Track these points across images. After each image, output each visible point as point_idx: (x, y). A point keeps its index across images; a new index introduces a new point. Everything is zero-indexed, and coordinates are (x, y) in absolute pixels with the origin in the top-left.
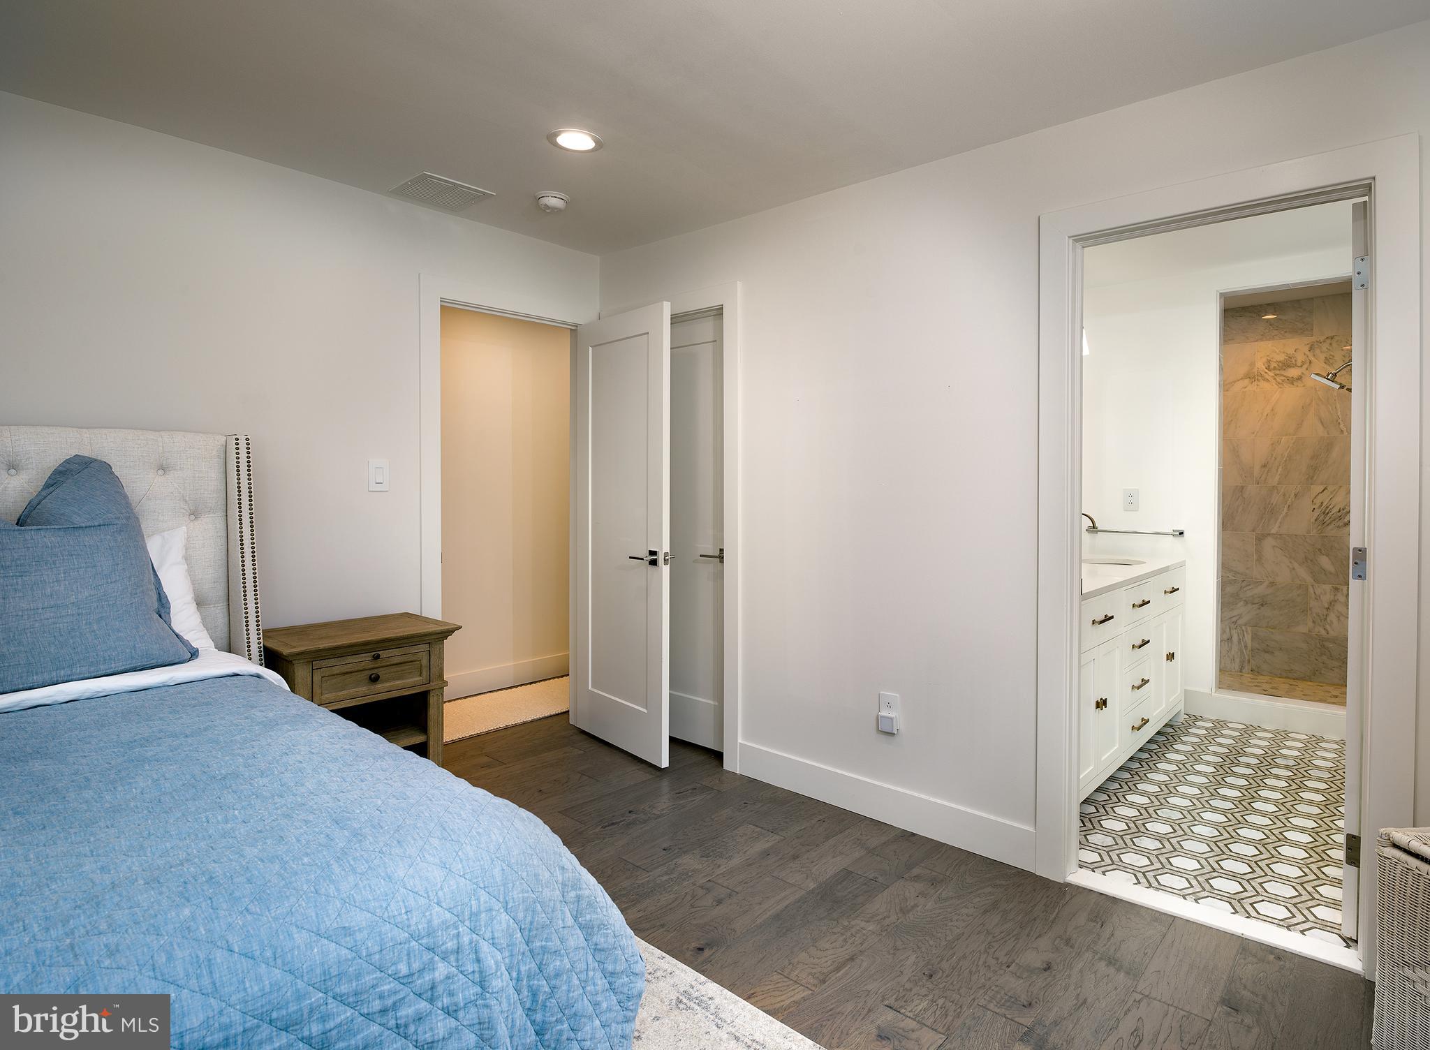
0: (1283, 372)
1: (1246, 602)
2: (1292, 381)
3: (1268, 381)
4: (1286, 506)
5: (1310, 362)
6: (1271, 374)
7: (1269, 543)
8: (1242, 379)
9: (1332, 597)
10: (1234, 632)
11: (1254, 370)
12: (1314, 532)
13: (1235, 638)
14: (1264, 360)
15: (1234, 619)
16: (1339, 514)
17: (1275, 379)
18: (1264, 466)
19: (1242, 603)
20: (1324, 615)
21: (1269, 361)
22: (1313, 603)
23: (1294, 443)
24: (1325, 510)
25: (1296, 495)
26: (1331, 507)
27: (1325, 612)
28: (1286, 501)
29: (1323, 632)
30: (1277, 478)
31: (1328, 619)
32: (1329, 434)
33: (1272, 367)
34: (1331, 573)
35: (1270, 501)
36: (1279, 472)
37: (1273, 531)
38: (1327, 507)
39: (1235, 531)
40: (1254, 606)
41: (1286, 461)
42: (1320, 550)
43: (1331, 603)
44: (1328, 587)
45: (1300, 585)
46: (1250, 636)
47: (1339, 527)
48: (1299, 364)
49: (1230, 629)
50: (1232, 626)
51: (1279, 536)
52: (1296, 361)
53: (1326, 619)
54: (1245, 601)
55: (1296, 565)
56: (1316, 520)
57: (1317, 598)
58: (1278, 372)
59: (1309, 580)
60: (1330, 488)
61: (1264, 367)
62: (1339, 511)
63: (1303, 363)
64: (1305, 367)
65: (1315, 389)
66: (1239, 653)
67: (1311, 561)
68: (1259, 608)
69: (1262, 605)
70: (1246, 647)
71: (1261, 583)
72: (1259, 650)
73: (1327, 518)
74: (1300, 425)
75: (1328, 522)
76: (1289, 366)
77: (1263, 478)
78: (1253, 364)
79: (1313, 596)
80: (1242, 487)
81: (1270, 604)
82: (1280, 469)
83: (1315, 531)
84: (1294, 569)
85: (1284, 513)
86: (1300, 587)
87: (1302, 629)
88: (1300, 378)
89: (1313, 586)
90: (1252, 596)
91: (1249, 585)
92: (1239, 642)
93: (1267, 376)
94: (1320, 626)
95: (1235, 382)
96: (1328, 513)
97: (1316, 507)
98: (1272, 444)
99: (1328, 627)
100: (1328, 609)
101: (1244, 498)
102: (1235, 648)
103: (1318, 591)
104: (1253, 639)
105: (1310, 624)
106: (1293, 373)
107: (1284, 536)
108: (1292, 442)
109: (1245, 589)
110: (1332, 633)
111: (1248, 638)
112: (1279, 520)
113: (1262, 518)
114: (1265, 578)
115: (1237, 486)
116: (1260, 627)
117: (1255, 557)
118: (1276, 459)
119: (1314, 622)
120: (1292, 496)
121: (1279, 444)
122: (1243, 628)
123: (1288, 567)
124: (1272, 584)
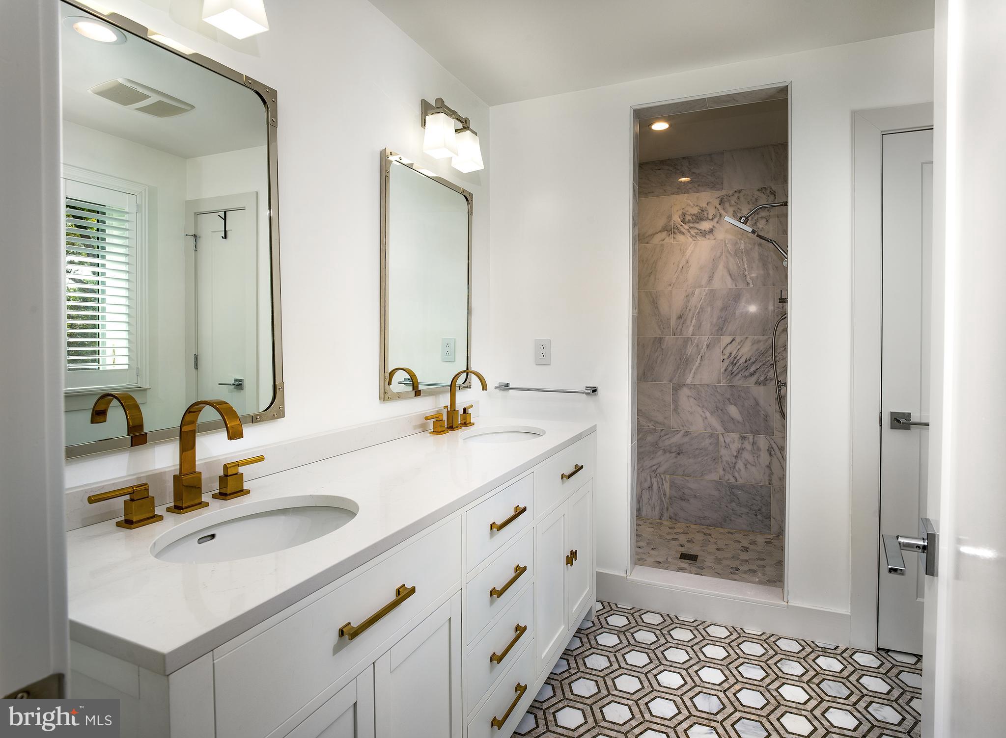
0: (696, 225)
1: (665, 451)
2: (704, 234)
3: (683, 234)
4: (699, 357)
5: (720, 216)
6: (686, 227)
7: (685, 391)
8: (660, 231)
9: (740, 446)
10: (654, 480)
11: (670, 224)
12: (724, 382)
13: (655, 487)
14: (680, 213)
15: (654, 468)
16: (746, 364)
17: (689, 232)
18: (680, 317)
19: (660, 452)
20: (732, 463)
21: (684, 214)
22: (723, 452)
23: (706, 295)
24: (734, 361)
25: (708, 346)
26: (738, 357)
27: (734, 460)
28: (699, 352)
29: (732, 480)
30: (691, 329)
31: (737, 467)
32: (736, 286)
33: (687, 220)
34: (738, 422)
35: (685, 352)
36: (693, 324)
37: (688, 381)
38: (735, 358)
39: (655, 381)
40: (671, 454)
41: (699, 313)
42: (729, 399)
43: (739, 451)
44: (736, 436)
45: (712, 434)
46: (668, 484)
47: (745, 377)
48: (710, 217)
49: (651, 477)
50: (653, 474)
51: (692, 386)
52: (708, 214)
53: (735, 467)
54: (664, 449)
55: (708, 414)
56: (725, 370)
57: (727, 446)
58: (692, 225)
59: (719, 428)
60: (738, 339)
61: (680, 220)
62: (746, 362)
63: (714, 216)
64: (716, 220)
65: (725, 242)
66: (659, 501)
67: (722, 410)
68: (676, 457)
69: (679, 454)
70: (665, 495)
71: (678, 432)
72: (676, 497)
73: (735, 369)
74: (711, 278)
75: (736, 372)
76: (702, 220)
77: (679, 330)
78: (670, 217)
79: (723, 444)
80: (661, 338)
81: (685, 452)
82: (694, 321)
83: (724, 381)
84: (706, 418)
85: (697, 364)
86: (711, 436)
87: (714, 477)
88: (711, 231)
89: (723, 434)
90: (670, 445)
91: (667, 434)
92: (659, 490)
93: (682, 229)
94: (729, 473)
95: (654, 234)
96: (736, 363)
97: (725, 357)
98: (686, 296)
99: (736, 474)
100: (736, 457)
101: (663, 349)
102: (655, 497)
103: (728, 440)
104: (671, 486)
105: (721, 472)
106: (705, 225)
107: (698, 386)
108: (705, 294)
109: (664, 438)
110: (740, 481)
111: (667, 486)
112: (693, 372)
113: (678, 369)
114: (681, 427)
115: (656, 337)
116: (677, 475)
117: (672, 407)
118: (690, 310)
119: (724, 470)
120: (705, 347)
121: (693, 296)
122: (662, 476)
123: (701, 416)
124: (687, 433)
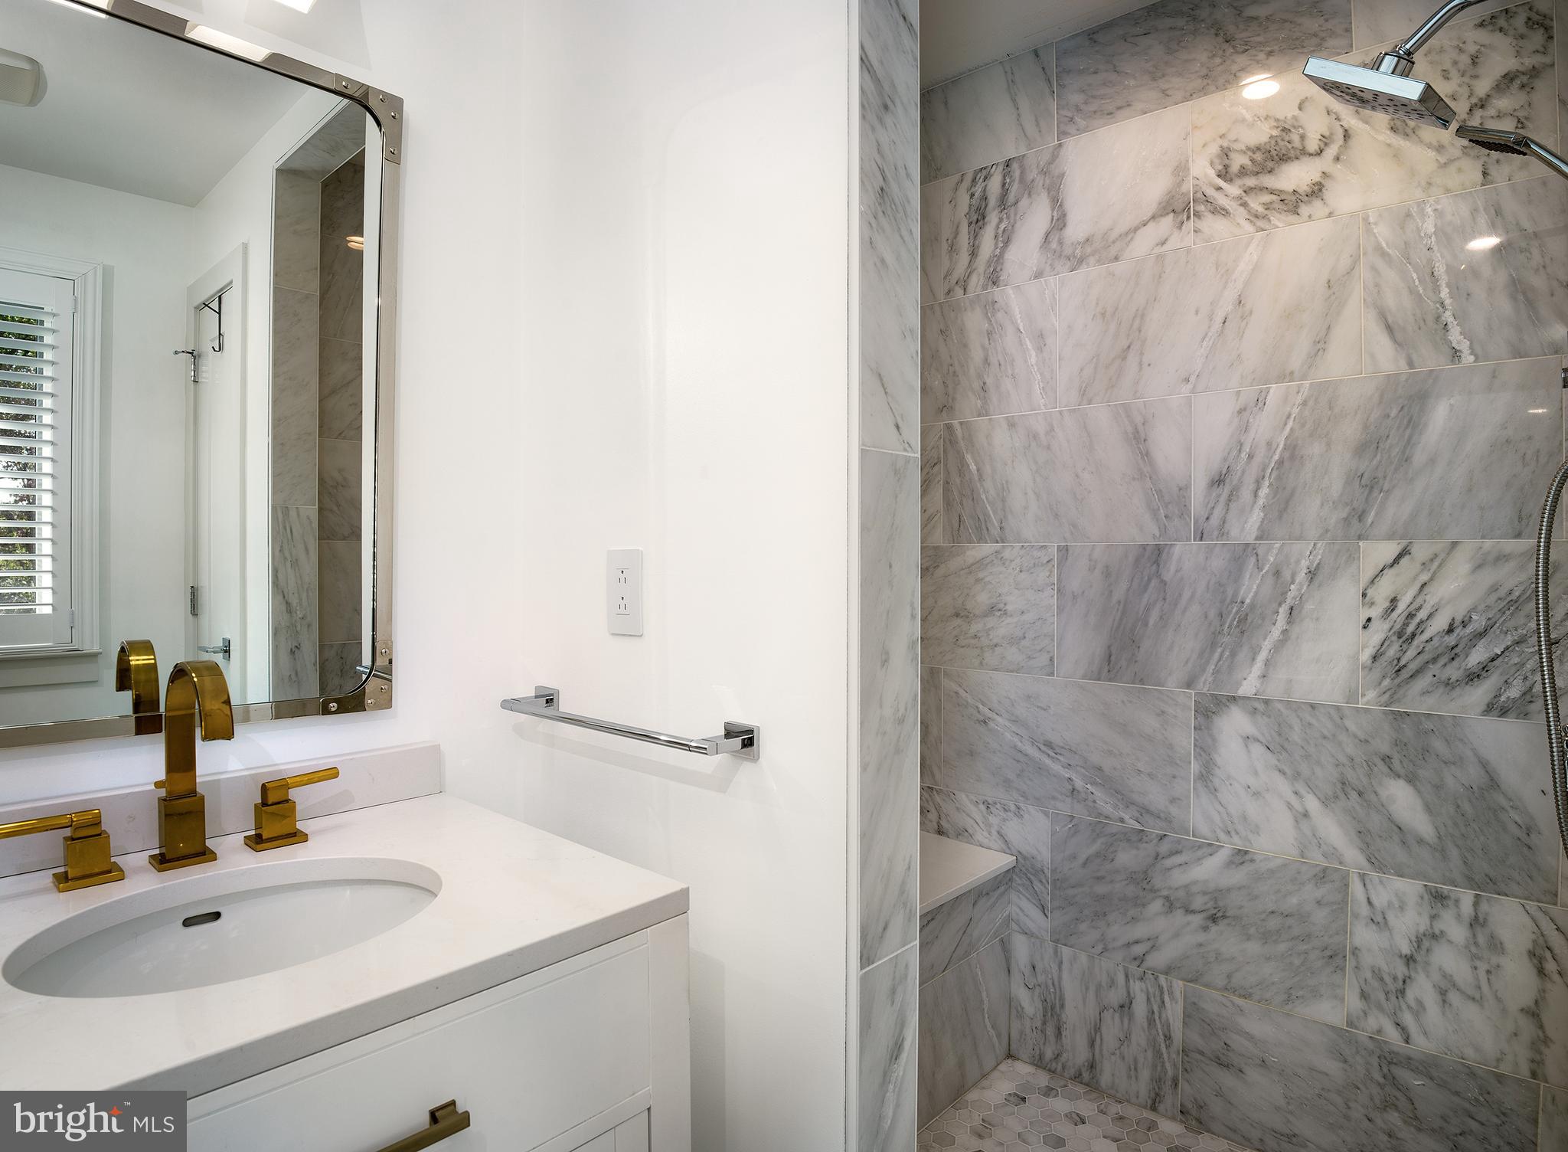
0: (1268, 181)
1: (1170, 905)
2: (1293, 203)
3: (1224, 212)
4: (1283, 610)
5: (1347, 135)
6: (1234, 190)
7: (1234, 724)
8: (1153, 217)
9: (1423, 924)
10: (1137, 987)
11: (1184, 189)
12: (1369, 698)
13: (1140, 1009)
14: (1214, 149)
15: (1138, 950)
16: (1451, 640)
17: (1244, 205)
18: (1218, 481)
19: (1157, 906)
20: (1395, 978)
21: (1226, 153)
22: (1364, 936)
23: (1305, 403)
24: (1406, 625)
25: (1312, 574)
26: (1422, 615)
27: (1401, 970)
28: (1284, 594)
29: (1393, 1035)
30: (1256, 517)
31: (1411, 994)
32: (1411, 365)
33: (1235, 168)
34: (1421, 841)
35: (1236, 594)
36: (1261, 502)
37: (1248, 686)
38: (1411, 616)
39: (1141, 681)
40: (1191, 918)
41: (1280, 463)
42: (1387, 759)
43: (1419, 941)
44: (1411, 888)
45: (1325, 870)
46: (1179, 1008)
47: (1448, 684)
48: (1312, 145)
49: (1127, 976)
50: (1133, 968)
51: (1259, 706)
52: (1303, 137)
53: (1401, 993)
54: (1167, 898)
55: (1312, 804)
56: (1375, 658)
57: (1380, 922)
58: (1251, 182)
59: (1353, 856)
60: (1421, 551)
61: (1212, 173)
62: (1450, 630)
63: (1326, 140)
64: (1331, 151)
65: (1366, 219)
66: (1150, 1054)
67: (1360, 794)
68: (1205, 929)
69: (1214, 919)
70: (1168, 1038)
71: (1212, 848)
72: (1202, 1053)
73: (1411, 653)
74: (1320, 345)
75: (1413, 667)
76: (1284, 158)
77: (1215, 521)
78: (1181, 170)
79: (1365, 910)
80: (1159, 550)
81: (1235, 918)
82: (1264, 491)
83: (1371, 695)
84: (1306, 815)
85: (1276, 632)
86: (1322, 876)
87: (1329, 1012)
88: (1317, 191)
89: (1363, 877)
90: (1186, 886)
91: (1178, 852)
92: (1151, 1021)
93: (1221, 200)
94: (1380, 1008)
95: (1136, 229)
96: (1414, 635)
97: (1375, 612)
98: (1240, 412)
99: (1408, 1019)
100: (1409, 960)
101: (1164, 583)
102: (1139, 1038)
103: (1381, 898)
104: (1187, 1016)
105: (1354, 1002)
106: (1296, 176)
107: (1279, 706)
108: (1299, 399)
109: (1169, 862)
110: (1421, 1044)
111: (1174, 1012)
112: (1262, 656)
113: (1213, 645)
114: (1222, 836)
115: (1144, 547)
116: (1207, 985)
117: (1194, 767)
118: (1251, 457)
119: (1364, 996)
120: (1302, 576)
121: (1261, 409)
122: (1162, 979)
123: (1290, 806)
124: (1241, 857)
